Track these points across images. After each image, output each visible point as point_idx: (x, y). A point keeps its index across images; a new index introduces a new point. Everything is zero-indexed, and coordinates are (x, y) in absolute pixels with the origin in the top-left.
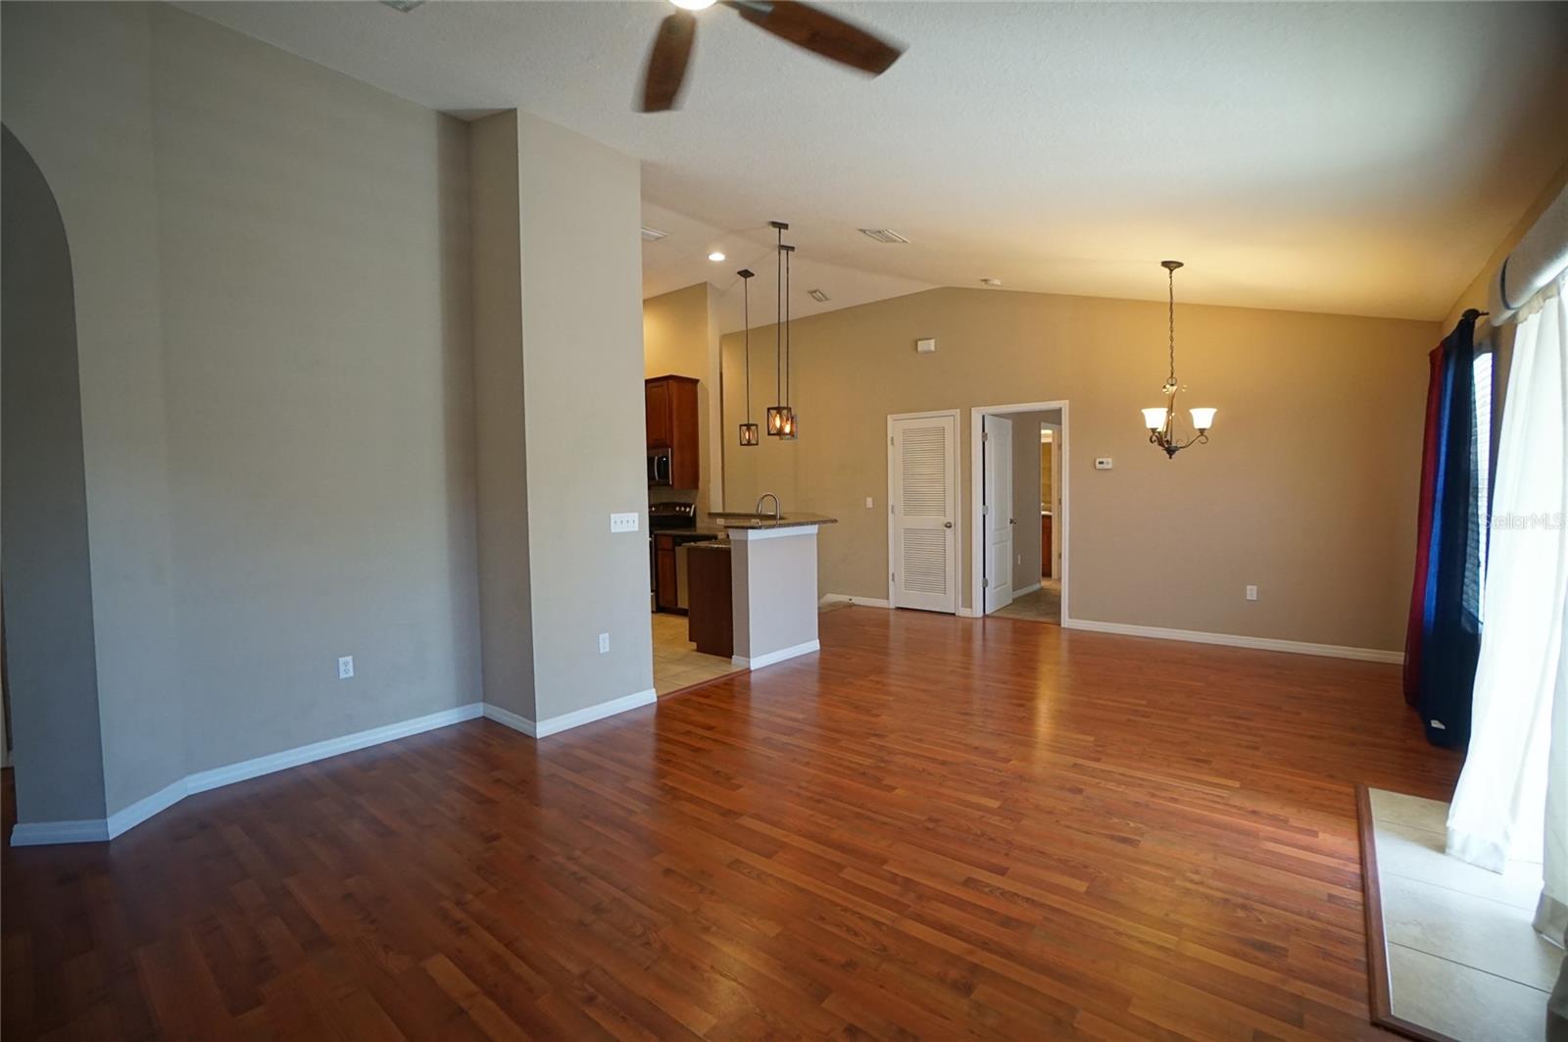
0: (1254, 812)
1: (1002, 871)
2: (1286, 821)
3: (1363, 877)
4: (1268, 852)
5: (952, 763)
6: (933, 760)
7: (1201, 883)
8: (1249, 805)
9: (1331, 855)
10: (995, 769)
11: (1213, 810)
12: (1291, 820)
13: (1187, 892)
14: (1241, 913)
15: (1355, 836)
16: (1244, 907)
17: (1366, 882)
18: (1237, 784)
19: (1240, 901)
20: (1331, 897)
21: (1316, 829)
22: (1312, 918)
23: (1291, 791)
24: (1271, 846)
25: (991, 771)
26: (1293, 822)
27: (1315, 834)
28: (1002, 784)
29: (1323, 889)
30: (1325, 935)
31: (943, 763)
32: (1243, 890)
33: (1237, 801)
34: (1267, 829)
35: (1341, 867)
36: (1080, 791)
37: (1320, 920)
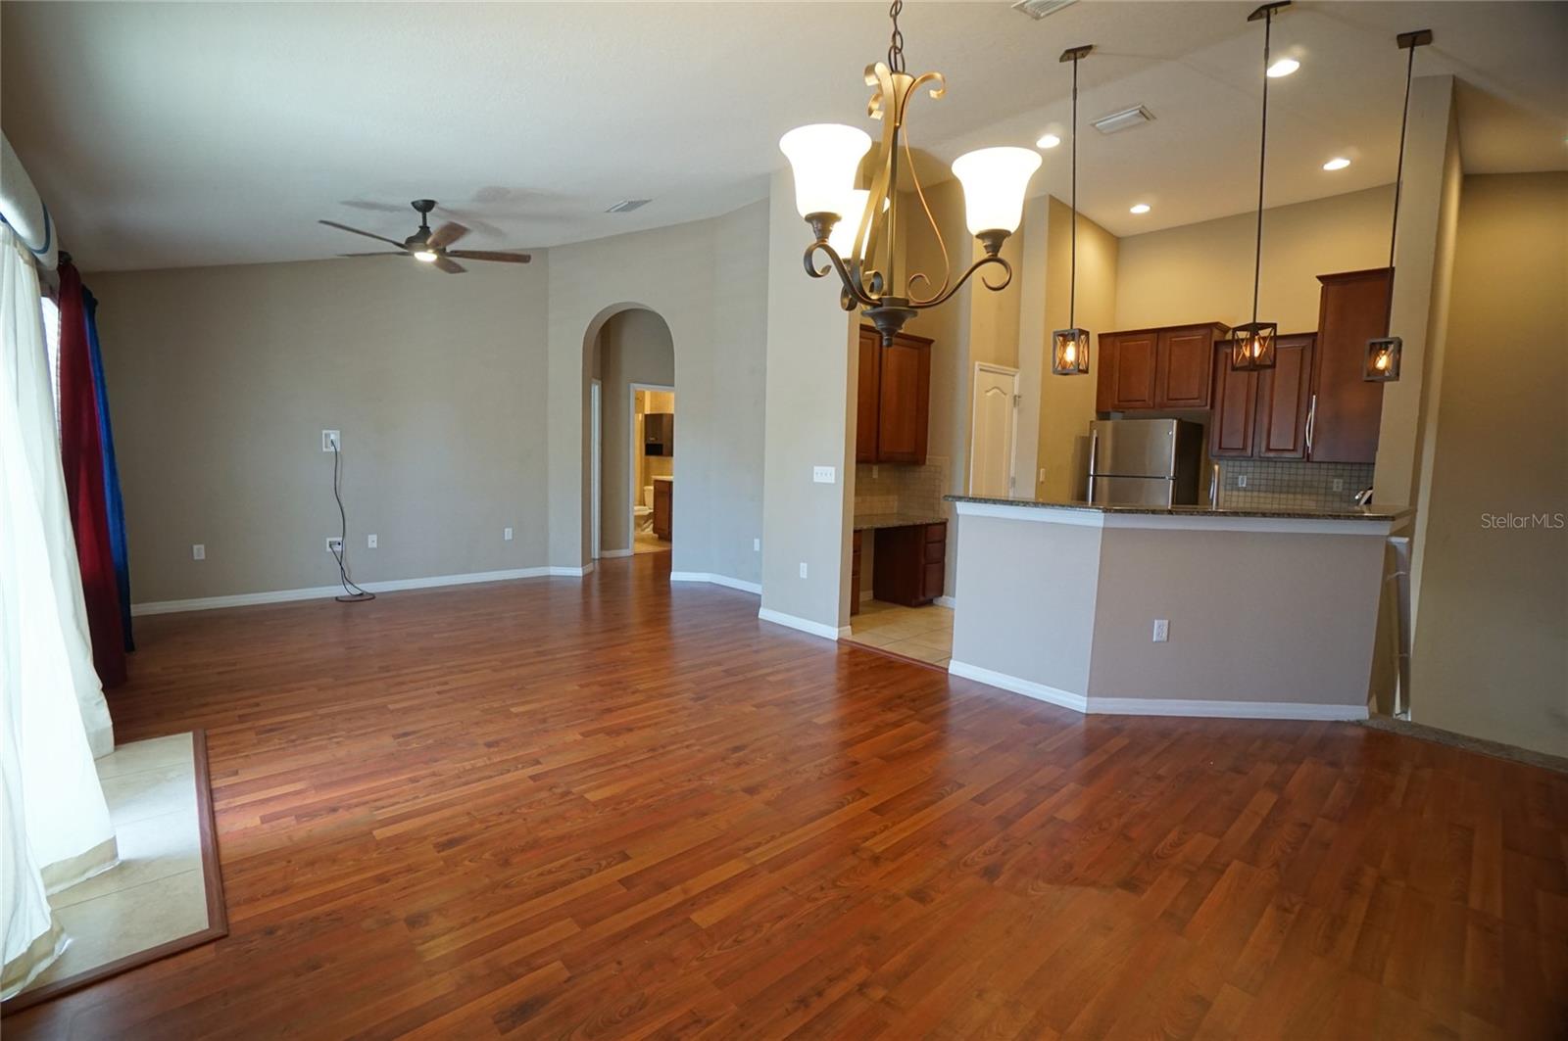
0: (334, 810)
1: (439, 693)
2: (298, 818)
3: (212, 800)
4: (299, 780)
7: (330, 739)
8: (343, 816)
9: (243, 806)
11: (372, 791)
12: (294, 822)
13: (333, 731)
14: (293, 737)
15: (222, 840)
16: (293, 741)
17: (209, 796)
18: (379, 834)
19: (298, 742)
20: (236, 773)
21: (265, 826)
22: (247, 756)
23: (312, 863)
24: (298, 786)
26: (290, 821)
27: (264, 820)
29: (245, 776)
30: (237, 751)
32: (299, 748)
33: (360, 813)
34: (312, 799)
35: (231, 800)
36: (489, 745)
37: (242, 757)
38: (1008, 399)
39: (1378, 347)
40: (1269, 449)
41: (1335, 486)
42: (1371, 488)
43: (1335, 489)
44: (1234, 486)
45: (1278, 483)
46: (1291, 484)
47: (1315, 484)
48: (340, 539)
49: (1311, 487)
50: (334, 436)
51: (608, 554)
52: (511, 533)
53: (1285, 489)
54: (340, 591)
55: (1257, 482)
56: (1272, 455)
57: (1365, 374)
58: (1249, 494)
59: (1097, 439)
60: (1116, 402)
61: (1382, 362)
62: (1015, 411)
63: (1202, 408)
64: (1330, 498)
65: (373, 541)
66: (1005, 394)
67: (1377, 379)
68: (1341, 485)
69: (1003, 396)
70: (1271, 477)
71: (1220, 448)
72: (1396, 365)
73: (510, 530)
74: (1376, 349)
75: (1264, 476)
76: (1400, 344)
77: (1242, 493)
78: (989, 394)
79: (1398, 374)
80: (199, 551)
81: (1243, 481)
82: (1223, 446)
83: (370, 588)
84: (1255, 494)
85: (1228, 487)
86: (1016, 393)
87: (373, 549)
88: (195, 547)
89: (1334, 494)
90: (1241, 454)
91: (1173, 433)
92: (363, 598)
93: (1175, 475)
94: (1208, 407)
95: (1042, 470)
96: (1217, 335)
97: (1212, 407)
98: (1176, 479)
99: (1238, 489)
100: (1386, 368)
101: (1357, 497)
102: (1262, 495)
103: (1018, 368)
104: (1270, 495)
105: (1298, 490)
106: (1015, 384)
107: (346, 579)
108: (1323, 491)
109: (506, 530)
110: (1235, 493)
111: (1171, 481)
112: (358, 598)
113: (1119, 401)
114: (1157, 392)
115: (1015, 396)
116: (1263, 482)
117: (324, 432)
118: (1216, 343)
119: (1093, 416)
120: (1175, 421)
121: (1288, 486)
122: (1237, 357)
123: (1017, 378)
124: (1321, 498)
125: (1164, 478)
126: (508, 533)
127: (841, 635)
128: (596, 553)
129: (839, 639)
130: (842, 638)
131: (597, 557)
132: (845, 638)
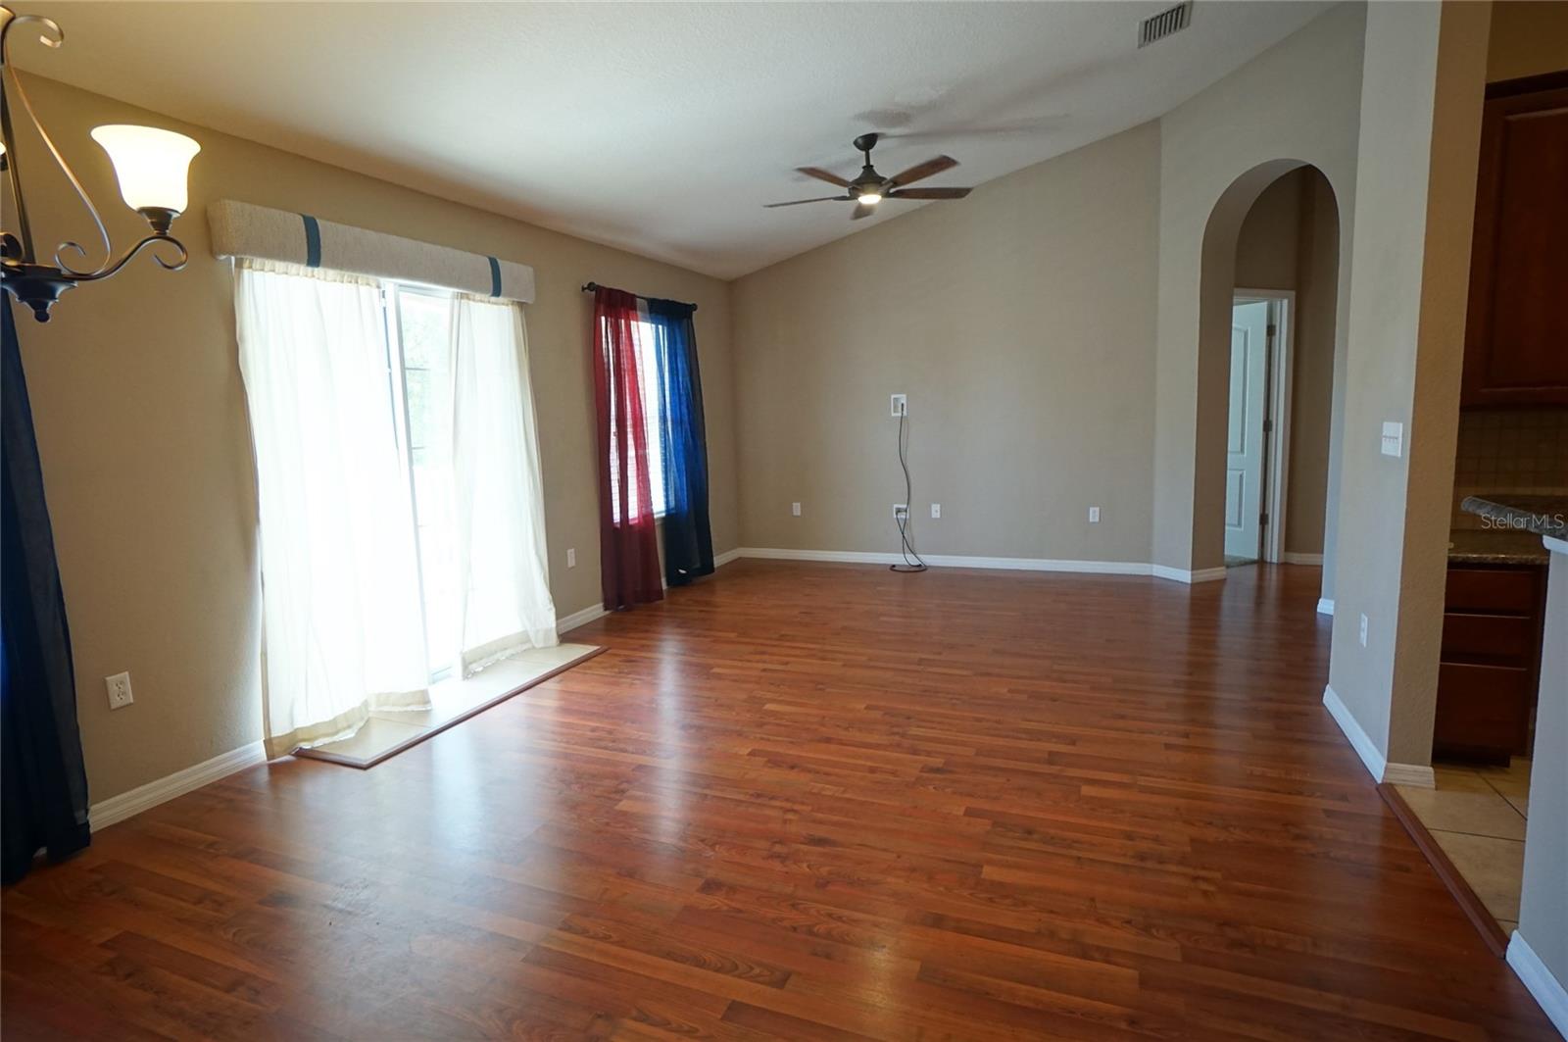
5: (819, 741)
6: (841, 743)
10: (769, 740)
25: (771, 738)
28: (761, 725)
31: (828, 740)
48: (905, 506)
50: (903, 398)
51: (1296, 558)
52: (1098, 514)
54: (898, 559)
65: (936, 511)
73: (1097, 509)
80: (797, 509)
83: (930, 560)
87: (936, 519)
88: (794, 504)
92: (921, 569)
107: (908, 547)
109: (1091, 510)
112: (917, 569)
117: (893, 396)
126: (1094, 515)
127: (1393, 779)
128: (1274, 555)
129: (1383, 784)
130: (1391, 785)
131: (1275, 560)
132: (1398, 789)
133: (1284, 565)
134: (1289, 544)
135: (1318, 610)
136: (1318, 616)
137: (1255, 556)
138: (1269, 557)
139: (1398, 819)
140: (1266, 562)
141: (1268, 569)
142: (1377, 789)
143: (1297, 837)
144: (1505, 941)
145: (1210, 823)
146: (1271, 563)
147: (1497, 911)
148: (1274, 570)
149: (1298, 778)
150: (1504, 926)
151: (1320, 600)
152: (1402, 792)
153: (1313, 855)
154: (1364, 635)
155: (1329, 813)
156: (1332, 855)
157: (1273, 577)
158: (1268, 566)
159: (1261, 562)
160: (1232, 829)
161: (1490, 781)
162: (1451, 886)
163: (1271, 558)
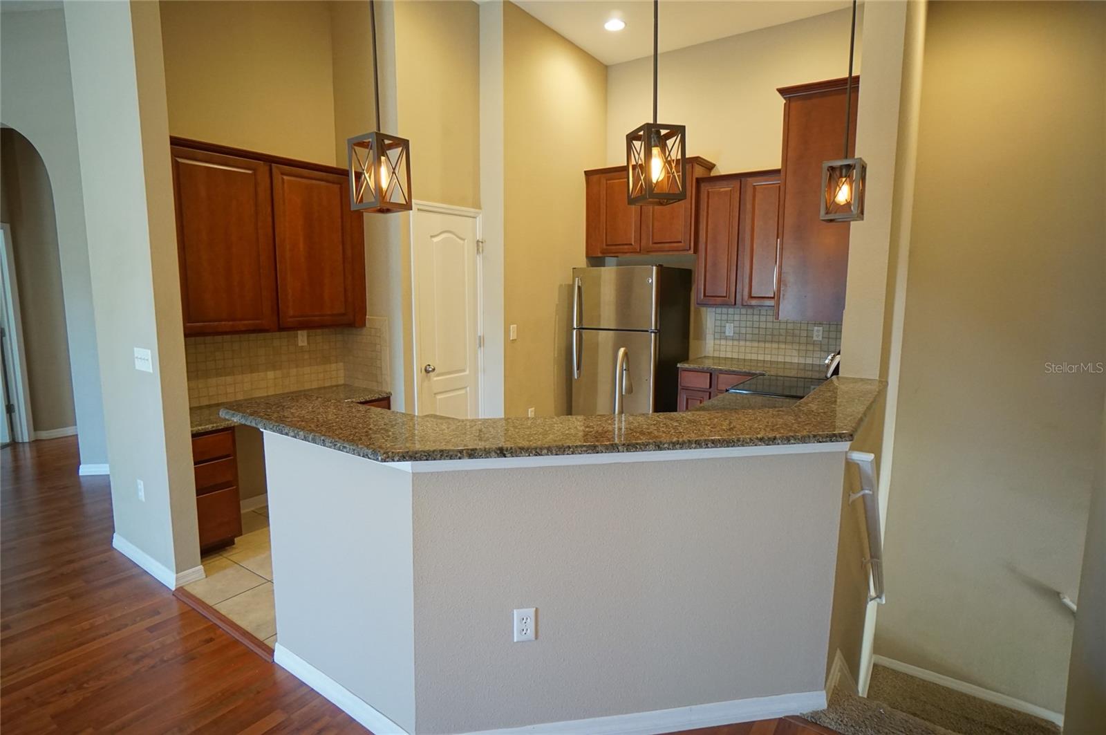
38: (469, 246)
39: (838, 173)
40: (751, 297)
41: (815, 333)
42: (839, 353)
43: (815, 338)
44: (721, 335)
45: (762, 332)
46: (776, 332)
47: (797, 332)
49: (794, 335)
53: (769, 338)
55: (743, 331)
56: (754, 302)
57: (823, 212)
58: (736, 343)
59: (579, 287)
60: (605, 247)
61: (843, 194)
62: (479, 259)
63: (686, 253)
64: (810, 348)
66: (464, 240)
67: (841, 219)
68: (821, 333)
69: (461, 242)
70: (756, 325)
71: (705, 296)
72: (860, 197)
74: (836, 175)
75: (749, 324)
76: (864, 168)
77: (730, 343)
78: (435, 240)
79: (862, 213)
81: (729, 330)
82: (707, 294)
84: (742, 343)
85: (717, 336)
86: (479, 237)
89: (814, 344)
90: (727, 301)
91: (653, 280)
93: (656, 329)
94: (692, 251)
95: (513, 327)
96: (699, 172)
97: (696, 251)
98: (659, 332)
99: (726, 338)
100: (848, 204)
101: (827, 362)
102: (748, 343)
103: (480, 208)
104: (756, 344)
105: (782, 338)
106: (478, 227)
108: (803, 340)
110: (723, 342)
111: (653, 334)
113: (607, 245)
114: (644, 236)
115: (478, 241)
116: (749, 331)
118: (698, 180)
119: (581, 261)
120: (654, 268)
121: (772, 335)
122: (635, 185)
123: (479, 220)
124: (803, 347)
125: (648, 331)
127: (182, 583)
128: (24, 434)
129: (176, 590)
130: (182, 587)
131: (26, 439)
132: (186, 588)
133: (36, 443)
134: (36, 424)
135: (81, 474)
136: (81, 479)
137: (7, 440)
138: (20, 437)
139: (194, 609)
140: (19, 443)
141: (21, 449)
142: (173, 595)
143: (138, 660)
144: (271, 652)
145: (65, 692)
146: (23, 443)
147: (261, 636)
148: (27, 449)
149: (119, 615)
150: (267, 642)
151: (81, 466)
152: (188, 589)
153: (153, 667)
154: (142, 494)
155: (150, 629)
156: (165, 659)
157: (27, 455)
158: (21, 445)
159: (14, 444)
160: (85, 685)
161: (229, 558)
162: (237, 636)
163: (22, 438)
